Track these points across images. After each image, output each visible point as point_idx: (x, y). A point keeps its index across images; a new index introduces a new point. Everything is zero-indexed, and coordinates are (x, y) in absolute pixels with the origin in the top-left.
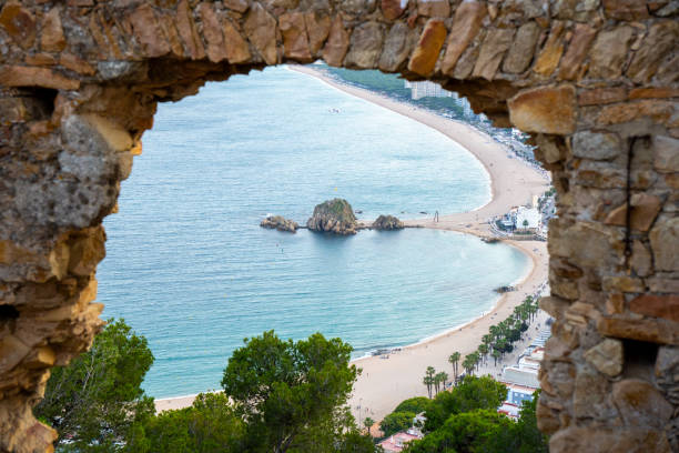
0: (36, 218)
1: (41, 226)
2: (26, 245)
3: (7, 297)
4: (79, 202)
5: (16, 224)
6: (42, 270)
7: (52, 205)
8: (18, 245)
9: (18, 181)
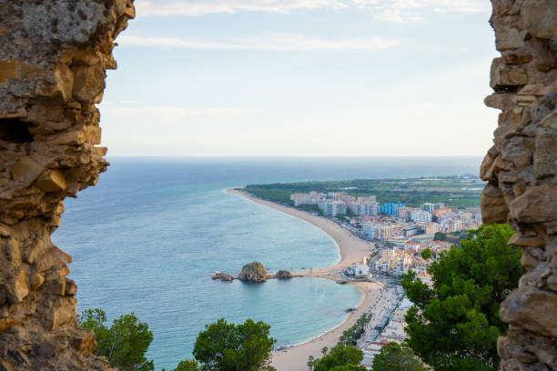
0: (41, 36)
1: (47, 44)
2: (34, 62)
3: (18, 110)
4: (79, 18)
5: (25, 44)
6: (49, 84)
7: (55, 23)
8: (26, 62)
9: (24, 4)
